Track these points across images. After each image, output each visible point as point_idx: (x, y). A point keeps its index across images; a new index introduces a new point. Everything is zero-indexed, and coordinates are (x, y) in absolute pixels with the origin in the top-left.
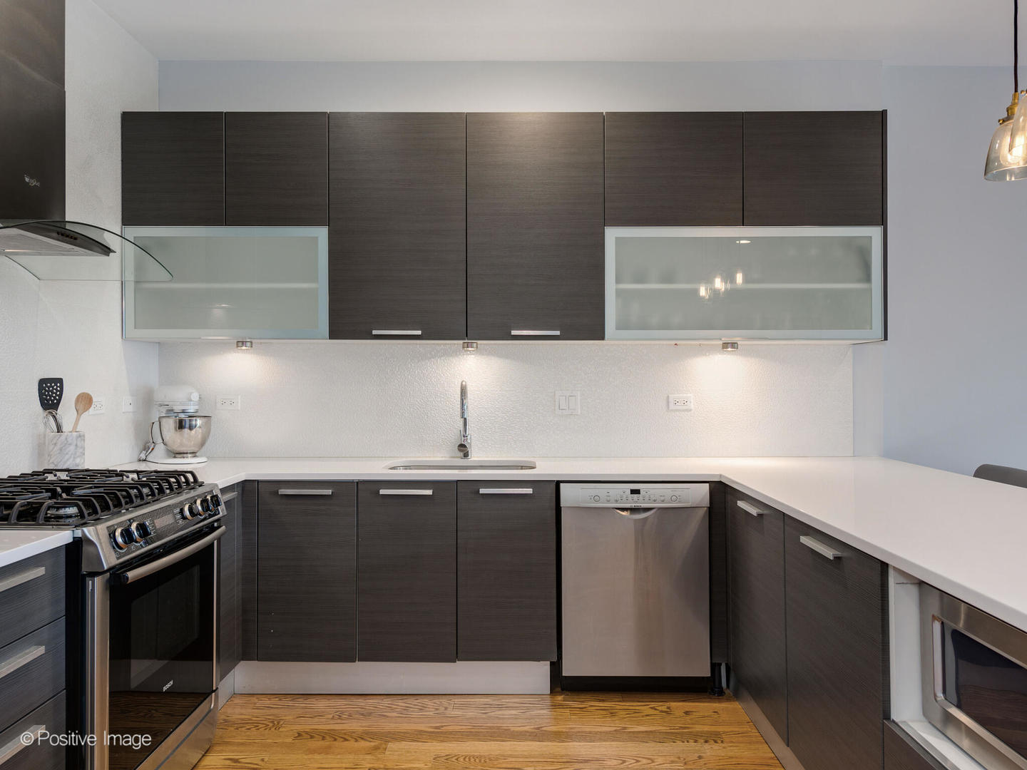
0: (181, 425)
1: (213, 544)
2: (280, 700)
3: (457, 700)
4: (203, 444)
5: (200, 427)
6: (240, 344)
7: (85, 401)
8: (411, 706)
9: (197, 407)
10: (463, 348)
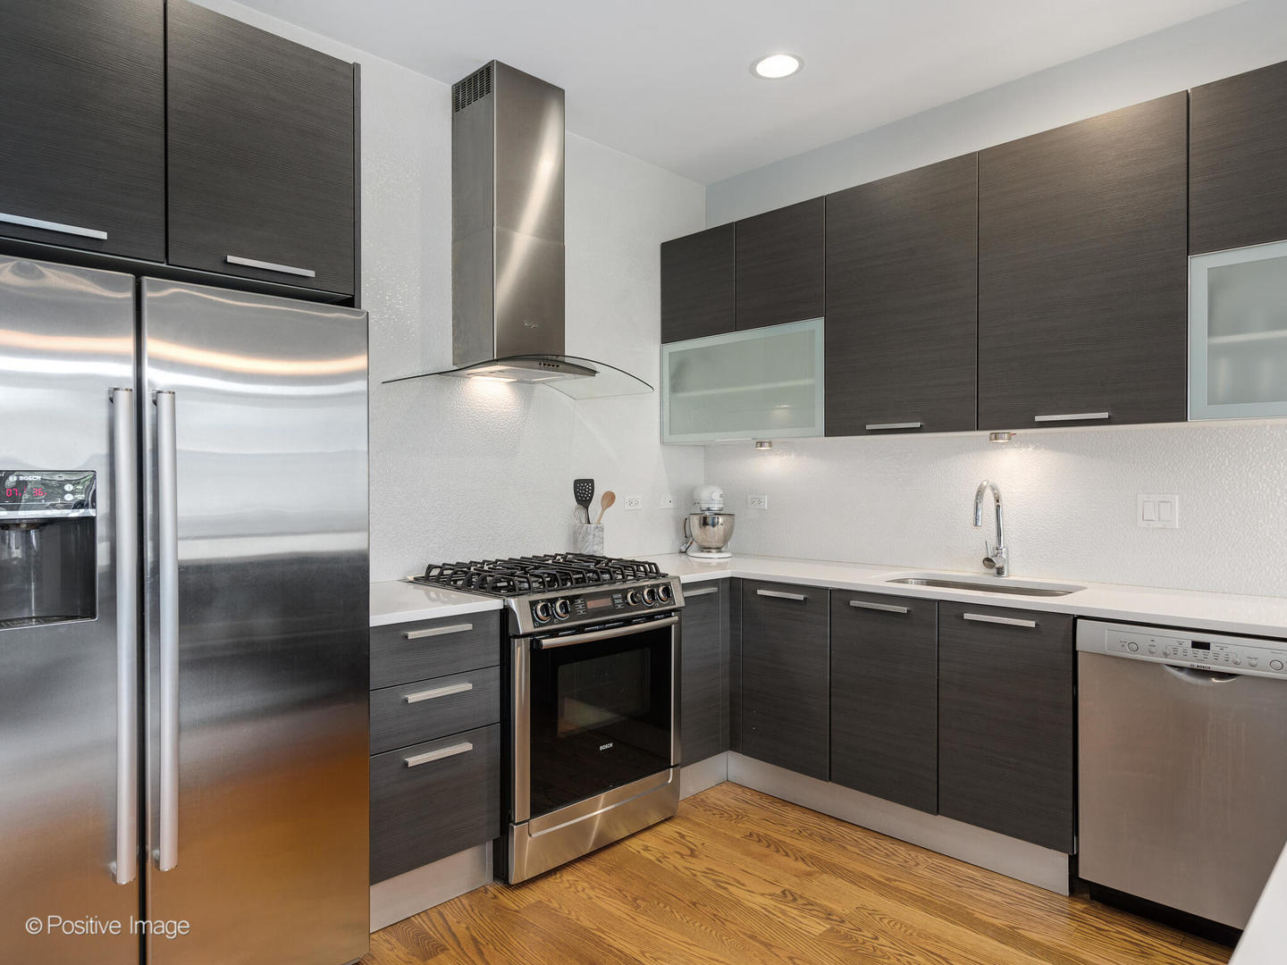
0: (705, 522)
1: (670, 627)
2: (761, 798)
3: (937, 861)
4: (725, 541)
5: (722, 524)
6: (759, 445)
7: (610, 498)
8: (880, 848)
9: (721, 506)
10: (991, 440)
